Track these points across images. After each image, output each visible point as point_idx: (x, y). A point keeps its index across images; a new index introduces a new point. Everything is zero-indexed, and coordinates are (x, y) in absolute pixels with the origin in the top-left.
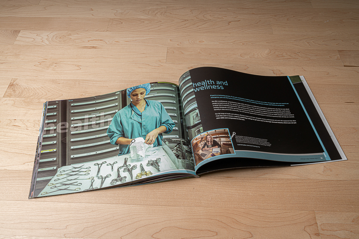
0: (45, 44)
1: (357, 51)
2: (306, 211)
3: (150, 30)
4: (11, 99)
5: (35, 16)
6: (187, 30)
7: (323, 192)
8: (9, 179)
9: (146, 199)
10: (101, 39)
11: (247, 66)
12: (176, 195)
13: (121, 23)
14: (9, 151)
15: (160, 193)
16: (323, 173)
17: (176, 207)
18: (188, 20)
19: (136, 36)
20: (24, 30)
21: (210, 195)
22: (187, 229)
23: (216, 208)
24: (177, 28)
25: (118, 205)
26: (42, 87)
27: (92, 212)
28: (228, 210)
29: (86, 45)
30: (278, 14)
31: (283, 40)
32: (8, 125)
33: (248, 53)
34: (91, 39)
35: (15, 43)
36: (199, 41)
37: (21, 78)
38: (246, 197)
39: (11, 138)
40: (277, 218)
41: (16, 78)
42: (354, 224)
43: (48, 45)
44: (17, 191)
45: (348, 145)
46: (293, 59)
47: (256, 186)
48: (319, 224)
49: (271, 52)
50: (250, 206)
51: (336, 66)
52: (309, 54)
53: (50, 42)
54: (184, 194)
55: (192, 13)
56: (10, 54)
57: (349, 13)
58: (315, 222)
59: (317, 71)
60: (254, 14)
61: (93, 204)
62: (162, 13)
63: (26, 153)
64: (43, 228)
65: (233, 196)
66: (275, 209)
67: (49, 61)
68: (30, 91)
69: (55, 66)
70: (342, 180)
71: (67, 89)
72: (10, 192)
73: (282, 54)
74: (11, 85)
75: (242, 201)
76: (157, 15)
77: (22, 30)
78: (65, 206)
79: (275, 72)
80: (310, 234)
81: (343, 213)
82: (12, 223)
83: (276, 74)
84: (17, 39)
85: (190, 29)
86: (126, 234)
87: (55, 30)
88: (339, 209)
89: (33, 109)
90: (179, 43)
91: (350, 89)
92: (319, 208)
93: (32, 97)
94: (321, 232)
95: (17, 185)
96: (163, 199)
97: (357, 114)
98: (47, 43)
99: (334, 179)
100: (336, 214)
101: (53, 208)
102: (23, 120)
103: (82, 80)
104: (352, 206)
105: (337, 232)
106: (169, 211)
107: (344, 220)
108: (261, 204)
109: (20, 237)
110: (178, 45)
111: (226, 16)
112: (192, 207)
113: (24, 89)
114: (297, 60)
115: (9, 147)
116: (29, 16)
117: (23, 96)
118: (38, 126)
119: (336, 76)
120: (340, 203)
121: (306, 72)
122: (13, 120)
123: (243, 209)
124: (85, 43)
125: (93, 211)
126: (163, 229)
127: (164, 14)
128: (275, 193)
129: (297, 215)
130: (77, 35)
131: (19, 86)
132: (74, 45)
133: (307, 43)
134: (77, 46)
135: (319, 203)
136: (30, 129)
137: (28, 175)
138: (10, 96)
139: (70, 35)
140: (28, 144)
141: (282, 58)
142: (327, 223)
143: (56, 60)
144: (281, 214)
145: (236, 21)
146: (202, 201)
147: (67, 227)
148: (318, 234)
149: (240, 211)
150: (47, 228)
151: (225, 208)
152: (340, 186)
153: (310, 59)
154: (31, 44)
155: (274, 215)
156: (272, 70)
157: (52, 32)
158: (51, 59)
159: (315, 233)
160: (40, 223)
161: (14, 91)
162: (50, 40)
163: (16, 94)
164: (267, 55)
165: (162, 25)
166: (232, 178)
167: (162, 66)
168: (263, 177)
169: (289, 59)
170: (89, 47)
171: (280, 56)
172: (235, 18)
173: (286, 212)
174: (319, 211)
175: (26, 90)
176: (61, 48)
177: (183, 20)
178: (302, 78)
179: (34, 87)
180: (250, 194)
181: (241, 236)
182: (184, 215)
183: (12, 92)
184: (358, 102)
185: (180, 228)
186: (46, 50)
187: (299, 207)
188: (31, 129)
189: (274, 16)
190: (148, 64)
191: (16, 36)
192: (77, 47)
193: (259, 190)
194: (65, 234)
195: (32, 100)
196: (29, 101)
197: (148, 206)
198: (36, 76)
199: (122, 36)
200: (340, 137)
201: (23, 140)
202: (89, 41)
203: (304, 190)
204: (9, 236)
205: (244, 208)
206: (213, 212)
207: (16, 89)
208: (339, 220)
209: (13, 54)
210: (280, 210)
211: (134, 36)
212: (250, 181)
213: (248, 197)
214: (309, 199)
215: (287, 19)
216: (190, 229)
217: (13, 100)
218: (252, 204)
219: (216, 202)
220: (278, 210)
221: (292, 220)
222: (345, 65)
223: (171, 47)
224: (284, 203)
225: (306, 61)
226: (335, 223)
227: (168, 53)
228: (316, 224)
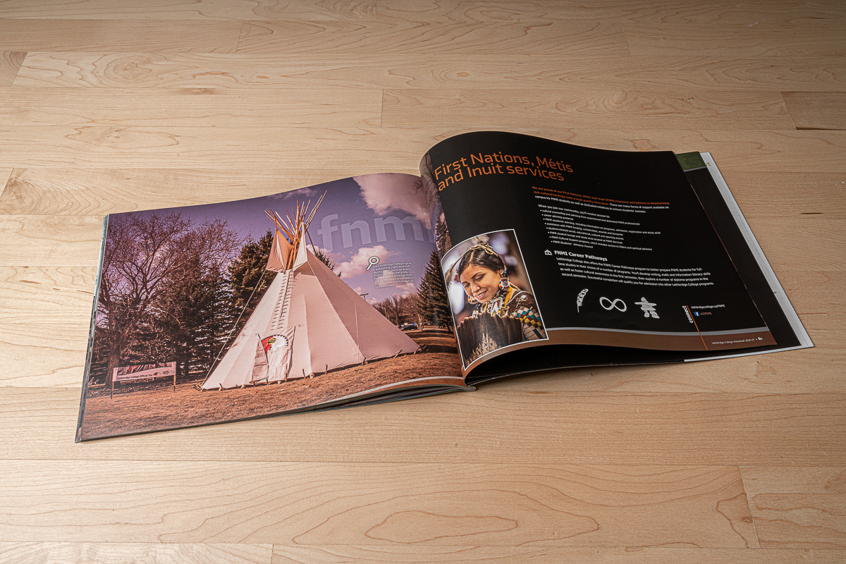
0: (88, 85)
1: (826, 94)
2: (719, 467)
3: (341, 48)
4: (14, 217)
5: (61, 18)
6: (427, 47)
7: (758, 423)
8: (18, 409)
9: (347, 449)
10: (224, 71)
11: (573, 131)
12: (418, 436)
13: (271, 32)
14: (16, 343)
15: (380, 432)
16: (755, 378)
17: (418, 465)
18: (429, 24)
19: (306, 63)
20: (36, 50)
21: (497, 436)
22: (446, 516)
23: (511, 465)
24: (403, 43)
25: (283, 463)
26: (88, 189)
27: (222, 481)
28: (541, 468)
29: (189, 86)
30: (640, 7)
31: (654, 69)
32: (9, 280)
33: (574, 101)
34: (199, 72)
35: (15, 82)
36: (458, 74)
37: (34, 167)
38: (580, 439)
39: (19, 311)
40: (654, 484)
41: (23, 167)
42: (830, 494)
43: (95, 87)
44: (40, 437)
45: (812, 311)
46: (679, 113)
47: (603, 410)
48: (750, 495)
49: (628, 97)
50: (591, 458)
51: (777, 129)
52: (714, 101)
53: (101, 79)
54: (436, 433)
55: (439, 7)
56: (4, 109)
57: (804, 4)
58: (741, 492)
59: (736, 142)
60: (584, 7)
61: (223, 463)
62: (367, 7)
63: (58, 347)
64: (107, 523)
65: (551, 435)
66: (648, 463)
67: (102, 125)
68: (58, 199)
69: (116, 137)
70: (801, 392)
71: (149, 193)
72: (24, 439)
73: (653, 103)
74: (12, 185)
75: (573, 447)
76: (355, 12)
77: (32, 50)
78: (157, 470)
79: (638, 146)
80: (731, 518)
81: (803, 469)
82: (33, 512)
84: (20, 72)
85: (434, 46)
86: (305, 531)
87: (110, 51)
88: (794, 461)
89: (68, 242)
90: (411, 79)
91: (812, 183)
92: (748, 460)
93: (63, 213)
94: (756, 513)
95: (40, 424)
96: (389, 447)
97: (829, 239)
98: (95, 81)
99: (782, 392)
100: (788, 471)
101: (130, 475)
102: (45, 269)
103: (184, 170)
104: (825, 453)
105: (790, 512)
106: (404, 475)
107: (808, 484)
108: (617, 453)
109: (54, 545)
110: (407, 83)
111: (518, 12)
112: (456, 465)
113: (45, 194)
114: (687, 116)
115: (15, 332)
116: (45, 18)
117: (41, 209)
118: (82, 281)
119: (779, 151)
120: (796, 447)
121: (710, 143)
122: (21, 269)
123: (576, 464)
124: (186, 81)
125: (224, 479)
126: (390, 518)
127: (372, 10)
128: (648, 426)
129: (699, 477)
130: (165, 62)
131: (30, 186)
132: (160, 86)
133: (710, 76)
134: (166, 88)
135: (748, 448)
136: (64, 288)
137: (65, 399)
138: (10, 210)
139: (149, 61)
140: (60, 325)
141: (654, 111)
142: (768, 492)
143: (115, 122)
144: (661, 475)
145: (542, 25)
146: (479, 450)
147: (165, 518)
148: (748, 519)
149: (570, 470)
150: (117, 523)
151: (534, 465)
152: (794, 406)
153: (718, 114)
154: (55, 85)
155: (646, 477)
156: (632, 141)
157: (105, 55)
158: (105, 121)
159: (742, 516)
160: (99, 511)
161: (20, 198)
162: (101, 74)
163: (24, 205)
164: (618, 105)
165: (367, 35)
166: (546, 395)
167: (373, 133)
168: (618, 390)
169: (669, 115)
170: (195, 91)
171: (648, 107)
172: (540, 17)
173: (674, 471)
174: (749, 465)
175: (49, 195)
176: (127, 93)
177: (419, 24)
178: (706, 157)
179: (68, 189)
180: (591, 431)
181: (572, 529)
182: (438, 483)
183: (16, 203)
184: (830, 211)
185: (430, 513)
186: (92, 99)
187: (704, 457)
188: (67, 289)
189: (630, 12)
190: (340, 129)
191: (18, 66)
192: (167, 90)
193: (609, 420)
194: (161, 535)
195: (64, 219)
196: (56, 222)
197: (352, 464)
198: (72, 161)
199: (274, 63)
200: (793, 295)
201: (48, 315)
202: (194, 76)
203: (714, 418)
204: (27, 543)
205: (578, 462)
206: (505, 473)
207: (24, 194)
208: (794, 484)
209: (11, 109)
210: (659, 465)
211: (303, 63)
212: (588, 401)
213: (586, 437)
214: (726, 438)
215: (662, 19)
216: (455, 515)
217: (18, 220)
218: (596, 454)
219: (511, 451)
220: (656, 466)
221: (689, 487)
222: (799, 126)
223: (391, 88)
224: (668, 450)
225: (708, 118)
226: (786, 492)
227: (385, 103)
228: (744, 496)
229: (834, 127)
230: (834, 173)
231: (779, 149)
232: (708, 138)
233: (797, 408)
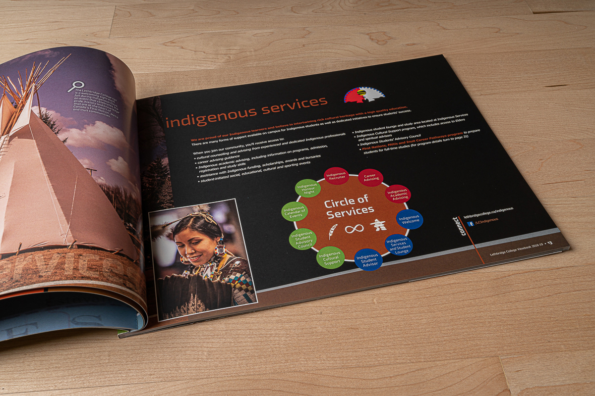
2: (475, 360)
7: (517, 304)
11: (308, 29)
17: (102, 389)
21: (205, 345)
23: (220, 379)
28: (257, 380)
33: (310, 4)
38: (307, 340)
40: (397, 388)
46: (415, 8)
48: (515, 390)
50: (319, 362)
51: (514, 15)
58: (504, 388)
59: (473, 29)
65: (271, 338)
66: (389, 362)
70: (563, 266)
75: (297, 351)
79: (374, 38)
81: (576, 353)
83: (376, 41)
88: (564, 345)
91: (553, 59)
92: (509, 348)
97: (576, 108)
100: (558, 357)
107: (583, 371)
108: (350, 354)
112: (151, 385)
114: (423, 9)
119: (518, 34)
120: (565, 328)
121: (447, 31)
123: (300, 372)
128: (389, 318)
129: (451, 374)
135: (508, 334)
141: (390, 7)
142: (536, 385)
144: (406, 376)
146: (181, 364)
149: (291, 379)
151: (248, 377)
152: (558, 281)
153: (455, 6)
155: (387, 380)
156: (368, 34)
164: (354, 5)
167: (99, 44)
169: (405, 10)
171: (383, 5)
174: (511, 354)
180: (320, 329)
184: (575, 83)
187: (456, 349)
193: (342, 315)
200: (544, 165)
203: (466, 303)
205: (303, 368)
206: (211, 390)
208: (568, 373)
210: (402, 363)
213: (314, 337)
214: (481, 325)
218: (324, 357)
219: (221, 362)
220: (398, 366)
221: (440, 388)
222: (535, 11)
223: (123, 4)
224: (413, 344)
225: (444, 10)
226: (557, 384)
227: (116, 17)
228: (507, 392)
229: (571, 9)
230: (575, 49)
231: (518, 32)
232: (445, 27)
233: (561, 284)
